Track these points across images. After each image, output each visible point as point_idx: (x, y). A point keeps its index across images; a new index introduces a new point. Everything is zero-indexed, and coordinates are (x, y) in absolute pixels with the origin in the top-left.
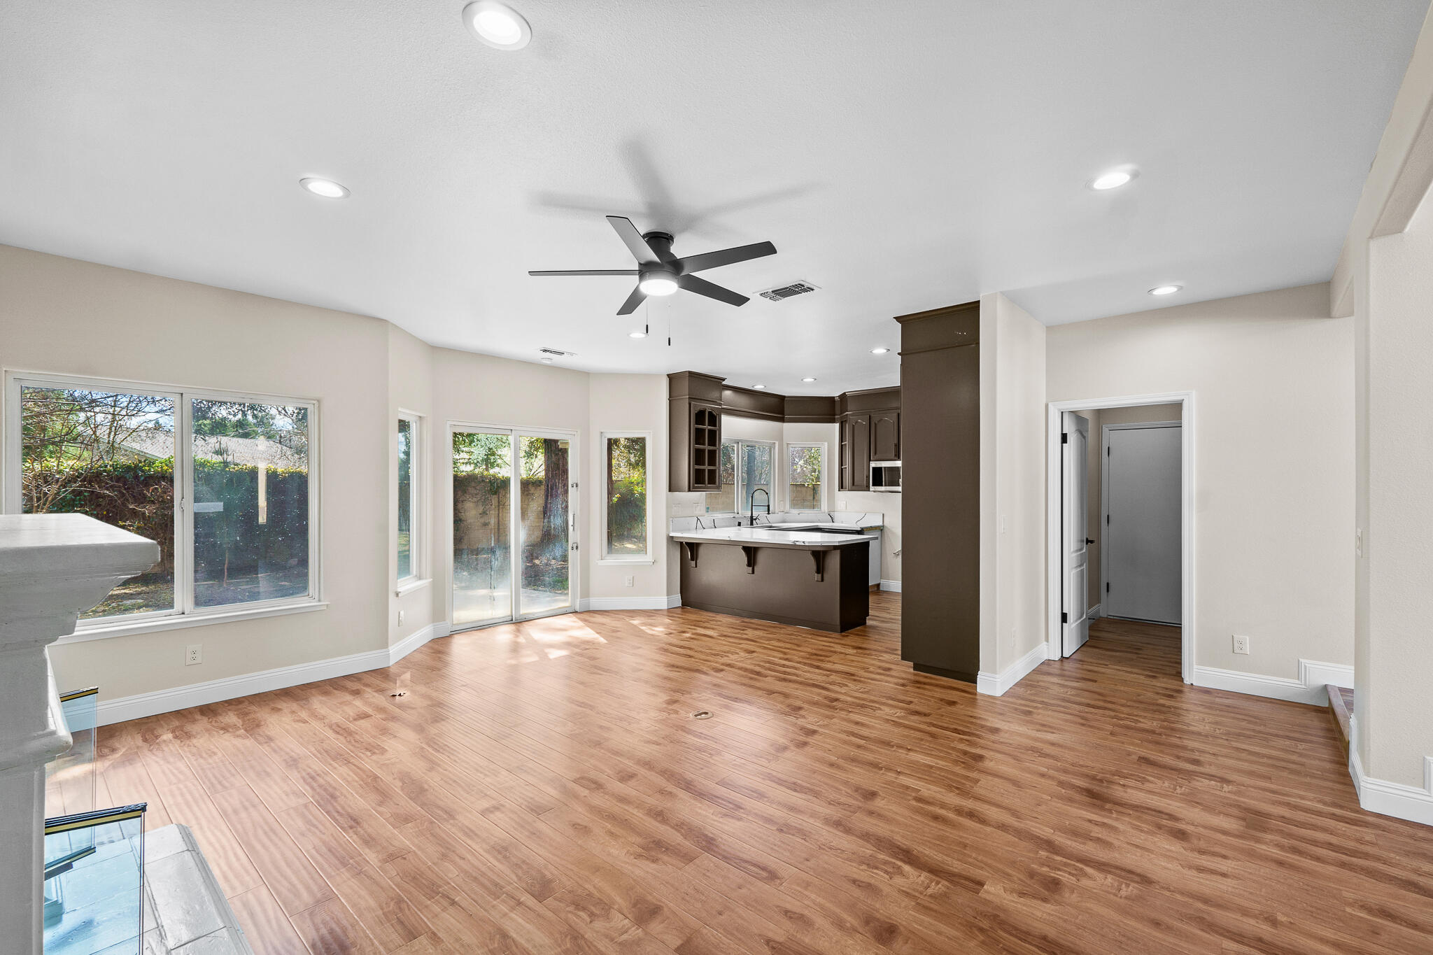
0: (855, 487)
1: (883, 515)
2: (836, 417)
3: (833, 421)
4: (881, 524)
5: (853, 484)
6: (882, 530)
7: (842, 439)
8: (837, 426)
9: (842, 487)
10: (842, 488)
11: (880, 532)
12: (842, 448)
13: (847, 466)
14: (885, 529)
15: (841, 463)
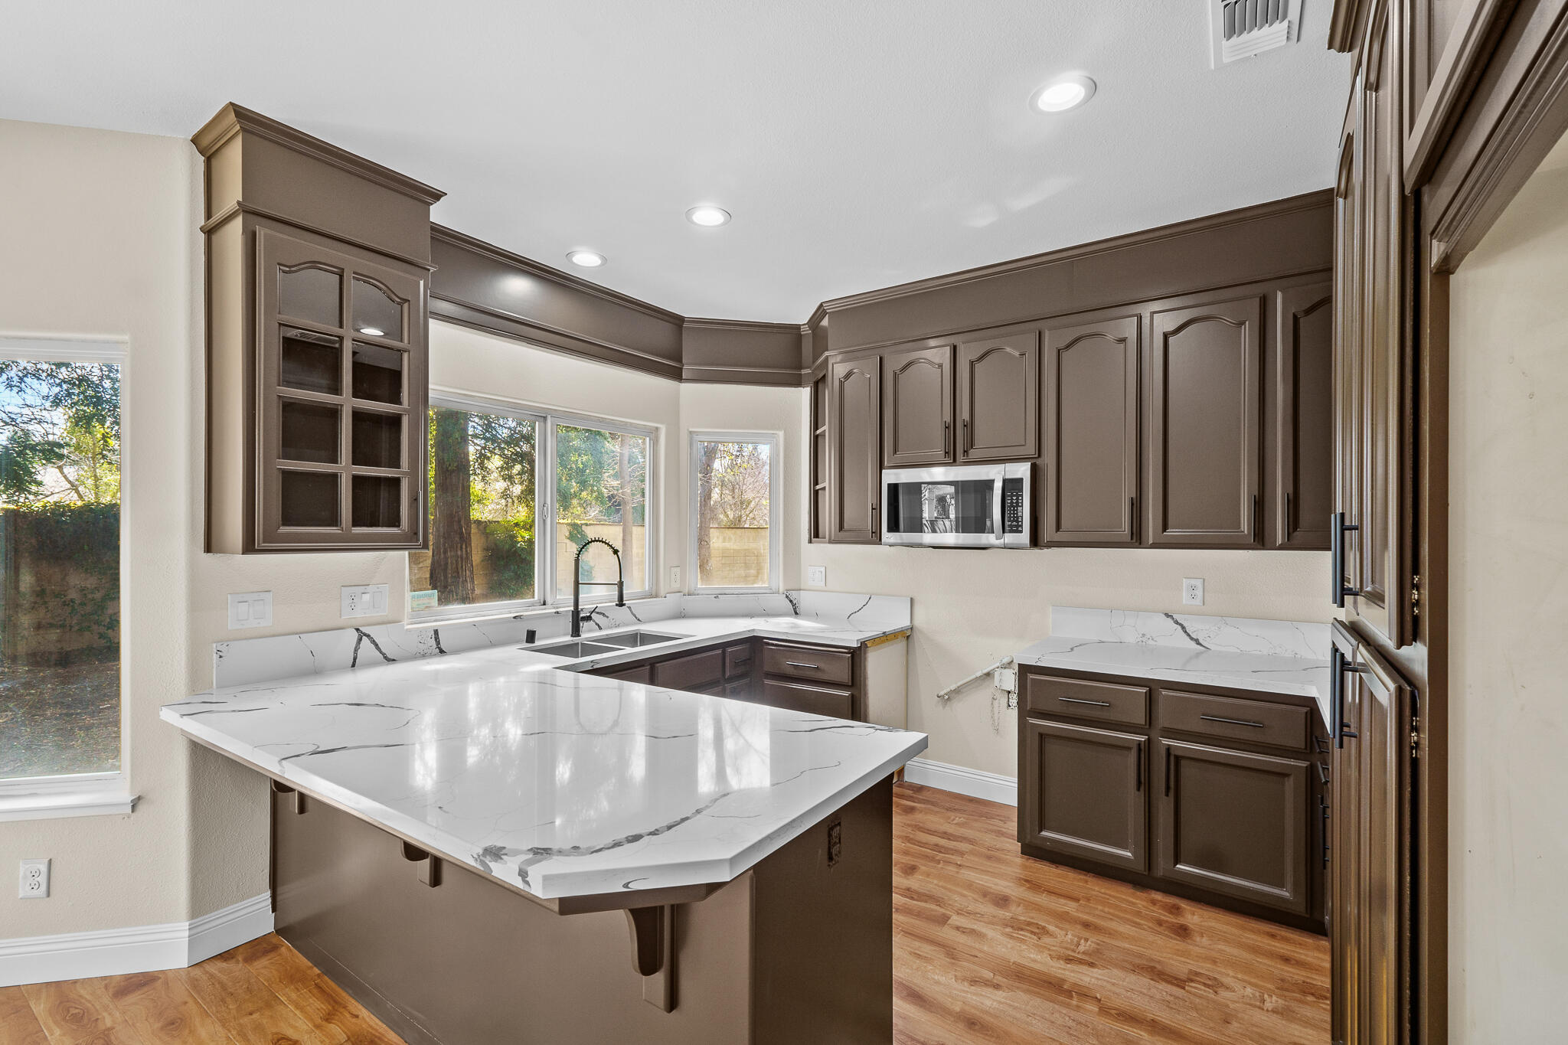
0: (844, 533)
1: (912, 599)
2: (804, 372)
3: (797, 383)
4: (906, 623)
5: (841, 527)
6: (908, 637)
7: (816, 423)
8: (805, 394)
9: (816, 533)
10: (817, 535)
11: (904, 642)
12: (816, 441)
13: (826, 484)
14: (916, 636)
15: (815, 479)
